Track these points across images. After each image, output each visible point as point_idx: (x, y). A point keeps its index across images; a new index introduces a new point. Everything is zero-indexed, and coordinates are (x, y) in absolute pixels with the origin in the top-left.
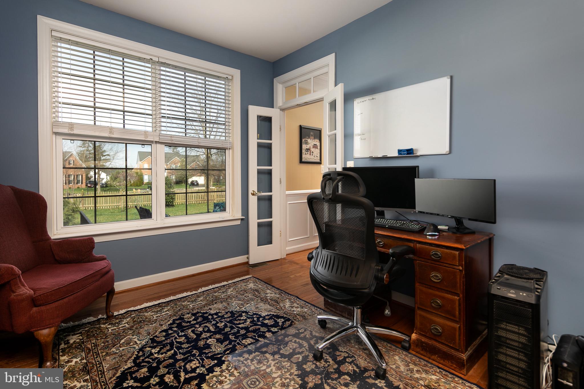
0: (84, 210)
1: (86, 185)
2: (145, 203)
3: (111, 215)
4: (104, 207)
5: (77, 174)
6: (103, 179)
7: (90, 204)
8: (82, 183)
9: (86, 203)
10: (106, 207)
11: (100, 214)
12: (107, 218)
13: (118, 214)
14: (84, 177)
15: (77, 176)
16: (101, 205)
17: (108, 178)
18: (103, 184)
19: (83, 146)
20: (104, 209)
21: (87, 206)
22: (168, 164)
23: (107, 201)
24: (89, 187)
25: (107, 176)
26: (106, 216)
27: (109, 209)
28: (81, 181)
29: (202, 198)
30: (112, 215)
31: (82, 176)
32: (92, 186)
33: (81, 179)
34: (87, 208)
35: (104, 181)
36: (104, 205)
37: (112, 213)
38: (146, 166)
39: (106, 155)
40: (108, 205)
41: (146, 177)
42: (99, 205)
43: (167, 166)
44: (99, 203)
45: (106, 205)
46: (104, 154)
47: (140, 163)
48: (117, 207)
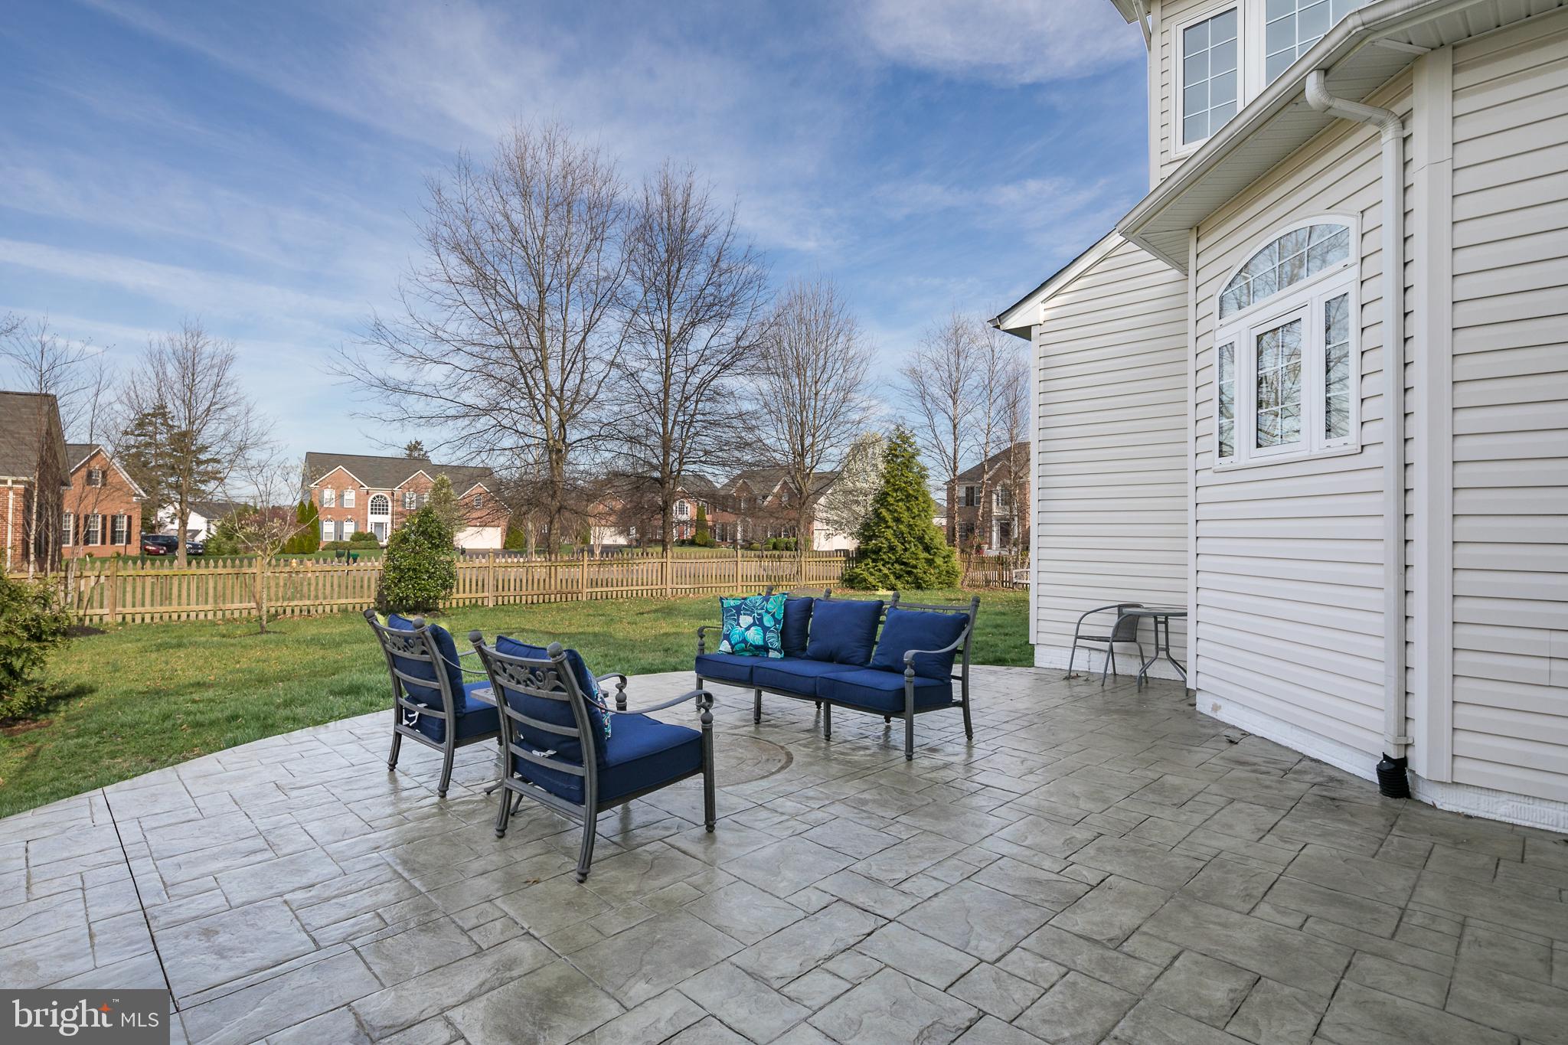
0: (120, 624)
1: (143, 548)
2: (344, 601)
3: (220, 646)
4: (193, 615)
5: (115, 512)
6: (196, 532)
7: (143, 605)
8: (129, 541)
9: (124, 601)
10: (202, 616)
11: (174, 641)
12: (202, 661)
13: (249, 641)
14: (137, 523)
15: (114, 519)
16: (185, 607)
17: (213, 528)
18: (195, 546)
19: (136, 433)
20: (192, 624)
21: (129, 609)
22: (396, 489)
23: (207, 594)
24: (149, 552)
25: (208, 522)
26: (200, 651)
27: (214, 624)
28: (125, 534)
29: (518, 589)
30: (226, 646)
31: (130, 518)
32: (162, 552)
33: (125, 529)
34: (129, 618)
35: (201, 538)
36: (194, 607)
37: (224, 636)
38: (328, 494)
39: (208, 461)
40: (209, 607)
41: (328, 528)
42: (174, 607)
43: (393, 494)
44: (175, 602)
45: (200, 607)
46: (203, 457)
47: (312, 485)
48: (243, 615)
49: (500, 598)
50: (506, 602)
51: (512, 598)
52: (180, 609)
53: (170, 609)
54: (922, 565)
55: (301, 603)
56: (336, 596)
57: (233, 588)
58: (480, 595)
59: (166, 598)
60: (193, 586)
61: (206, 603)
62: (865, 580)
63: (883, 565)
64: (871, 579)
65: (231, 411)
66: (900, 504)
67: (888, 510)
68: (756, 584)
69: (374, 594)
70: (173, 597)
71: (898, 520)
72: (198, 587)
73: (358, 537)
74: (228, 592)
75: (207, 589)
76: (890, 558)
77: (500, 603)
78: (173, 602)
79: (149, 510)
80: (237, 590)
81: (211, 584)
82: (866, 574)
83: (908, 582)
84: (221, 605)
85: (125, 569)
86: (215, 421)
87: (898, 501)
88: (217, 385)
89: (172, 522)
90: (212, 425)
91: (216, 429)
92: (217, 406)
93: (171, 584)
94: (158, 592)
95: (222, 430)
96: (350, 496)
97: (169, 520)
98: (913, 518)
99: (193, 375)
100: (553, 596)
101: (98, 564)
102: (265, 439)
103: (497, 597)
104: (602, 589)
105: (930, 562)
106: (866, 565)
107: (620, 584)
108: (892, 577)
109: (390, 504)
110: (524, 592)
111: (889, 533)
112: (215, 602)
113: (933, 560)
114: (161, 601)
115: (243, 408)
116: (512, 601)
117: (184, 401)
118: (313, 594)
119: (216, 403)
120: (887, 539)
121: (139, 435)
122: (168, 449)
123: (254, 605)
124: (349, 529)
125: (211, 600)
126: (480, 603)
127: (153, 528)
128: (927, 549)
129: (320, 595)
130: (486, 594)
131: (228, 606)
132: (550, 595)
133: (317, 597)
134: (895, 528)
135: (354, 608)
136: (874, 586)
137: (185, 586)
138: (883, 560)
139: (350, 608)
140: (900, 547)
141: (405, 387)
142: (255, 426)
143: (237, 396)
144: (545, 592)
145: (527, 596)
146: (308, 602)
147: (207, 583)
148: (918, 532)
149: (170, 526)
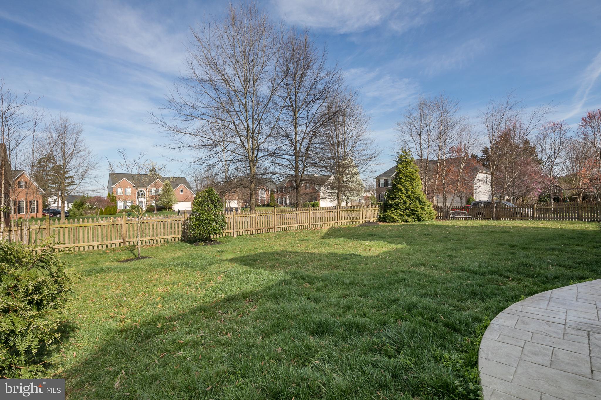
1: (43, 214)
2: (166, 237)
5: (31, 200)
8: (37, 212)
14: (40, 204)
16: (87, 244)
19: (38, 166)
20: (92, 252)
22: (148, 187)
23: (98, 236)
28: (36, 209)
29: (246, 227)
31: (37, 202)
33: (36, 206)
36: (91, 243)
37: (118, 261)
38: (120, 190)
39: (69, 177)
40: (99, 243)
41: (120, 204)
42: (81, 244)
43: (146, 189)
44: (81, 241)
45: (95, 243)
46: (67, 176)
47: (113, 187)
48: (117, 247)
49: (238, 232)
50: (241, 234)
51: (244, 232)
52: (84, 245)
53: (79, 245)
54: (420, 211)
55: (145, 239)
56: (162, 234)
57: (111, 232)
58: (230, 231)
59: (76, 240)
60: (91, 232)
61: (98, 241)
62: (393, 218)
63: (400, 211)
64: (396, 217)
65: (82, 153)
66: (407, 182)
67: (402, 185)
68: (346, 221)
69: (180, 233)
70: (80, 238)
71: (407, 190)
72: (93, 232)
73: (133, 207)
74: (109, 235)
75: (98, 234)
76: (403, 207)
77: (239, 234)
78: (80, 241)
79: (45, 198)
80: (113, 233)
81: (100, 230)
82: (393, 215)
83: (413, 218)
84: (105, 242)
85: (54, 224)
86: (74, 158)
87: (406, 181)
88: (76, 142)
89: (54, 203)
90: (74, 160)
91: (76, 161)
92: (76, 151)
93: (79, 231)
94: (72, 235)
95: (78, 162)
96: (129, 190)
97: (53, 202)
98: (414, 189)
99: (65, 138)
100: (261, 230)
101: (39, 221)
102: (97, 165)
103: (237, 232)
104: (283, 226)
105: (423, 209)
106: (392, 211)
107: (290, 223)
108: (405, 216)
109: (145, 193)
110: (249, 229)
111: (403, 196)
112: (102, 241)
113: (423, 208)
114: (74, 241)
115: (87, 152)
116: (244, 234)
117: (61, 150)
118: (151, 233)
119: (75, 150)
120: (402, 199)
121: (39, 167)
122: (51, 173)
123: (122, 241)
124: (129, 204)
125: (100, 239)
126: (229, 235)
127: (47, 206)
128: (420, 202)
129: (155, 234)
130: (232, 231)
131: (109, 242)
132: (260, 230)
133: (153, 235)
134: (405, 194)
135: (171, 240)
136: (397, 220)
137: (86, 232)
138: (400, 208)
139: (170, 240)
140: (408, 202)
141: (183, 131)
142: (92, 160)
143: (84, 147)
144: (258, 228)
145: (250, 230)
146: (149, 238)
147: (98, 230)
148: (416, 195)
149: (54, 205)
